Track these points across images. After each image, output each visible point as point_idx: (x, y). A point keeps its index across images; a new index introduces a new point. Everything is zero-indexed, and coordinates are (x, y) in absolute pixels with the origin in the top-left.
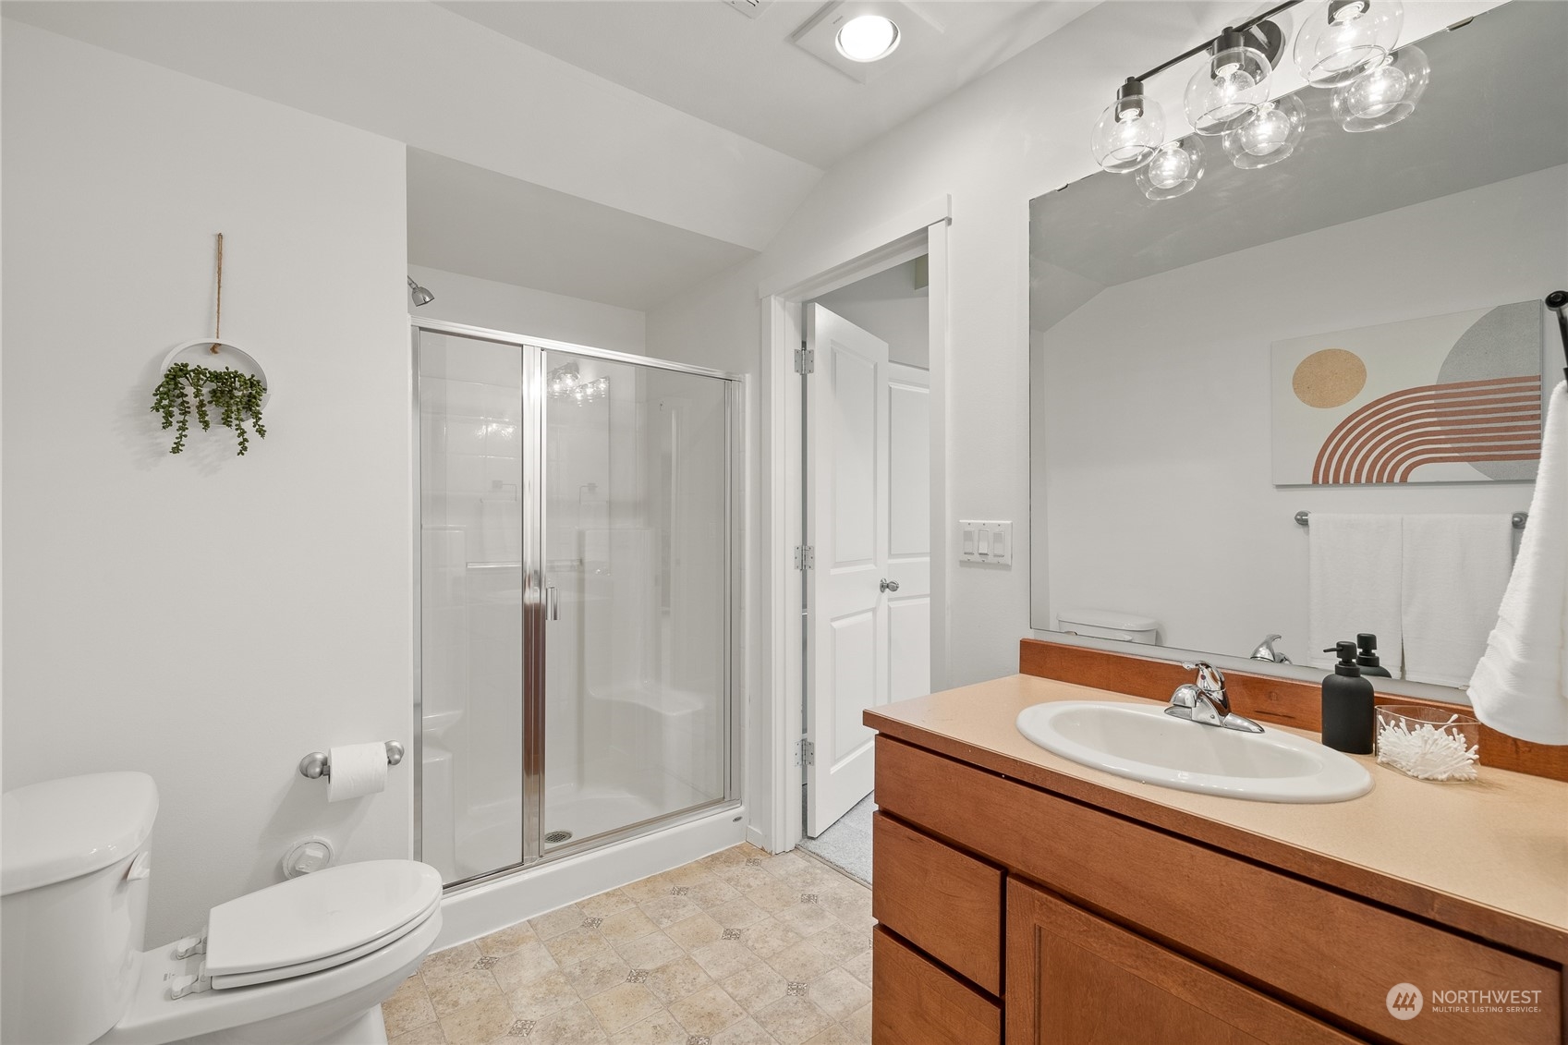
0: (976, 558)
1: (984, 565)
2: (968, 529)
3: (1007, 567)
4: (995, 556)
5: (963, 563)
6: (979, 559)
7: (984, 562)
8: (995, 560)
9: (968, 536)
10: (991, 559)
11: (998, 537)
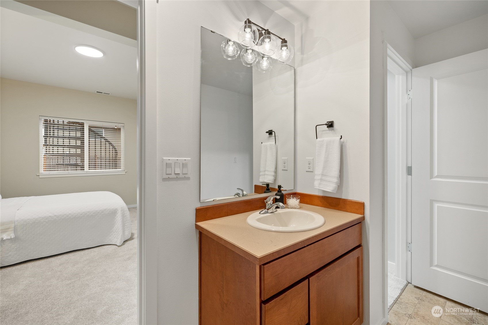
0: (173, 176)
1: (177, 179)
2: (168, 162)
3: (188, 179)
4: (183, 174)
5: (164, 180)
6: (175, 176)
7: (177, 178)
8: (183, 176)
9: (168, 165)
10: (181, 176)
11: (184, 165)
